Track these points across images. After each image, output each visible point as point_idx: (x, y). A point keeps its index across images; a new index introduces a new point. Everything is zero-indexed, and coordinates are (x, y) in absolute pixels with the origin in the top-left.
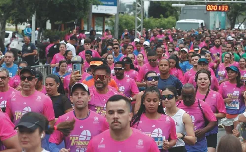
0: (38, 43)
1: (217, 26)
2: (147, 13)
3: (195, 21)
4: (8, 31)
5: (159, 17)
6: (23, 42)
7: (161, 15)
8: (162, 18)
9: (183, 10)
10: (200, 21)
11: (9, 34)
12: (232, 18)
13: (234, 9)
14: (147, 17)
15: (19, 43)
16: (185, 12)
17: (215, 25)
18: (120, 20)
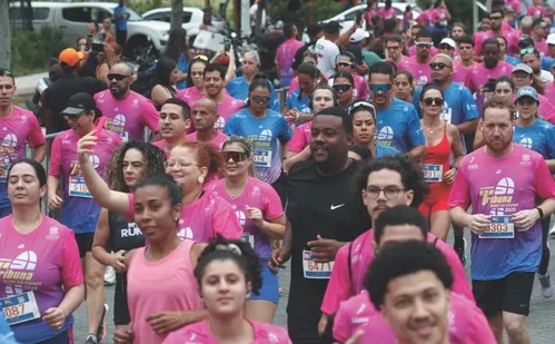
0: (257, 33)
4: (190, 6)
6: (222, 33)
11: (191, 14)
15: (213, 36)
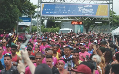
1: (79, 32)
2: (46, 25)
3: (68, 29)
5: (52, 27)
7: (52, 26)
8: (53, 28)
9: (63, 24)
10: (71, 29)
12: (87, 28)
13: (87, 24)
14: (46, 27)
16: (63, 25)
17: (78, 31)
18: (32, 29)
